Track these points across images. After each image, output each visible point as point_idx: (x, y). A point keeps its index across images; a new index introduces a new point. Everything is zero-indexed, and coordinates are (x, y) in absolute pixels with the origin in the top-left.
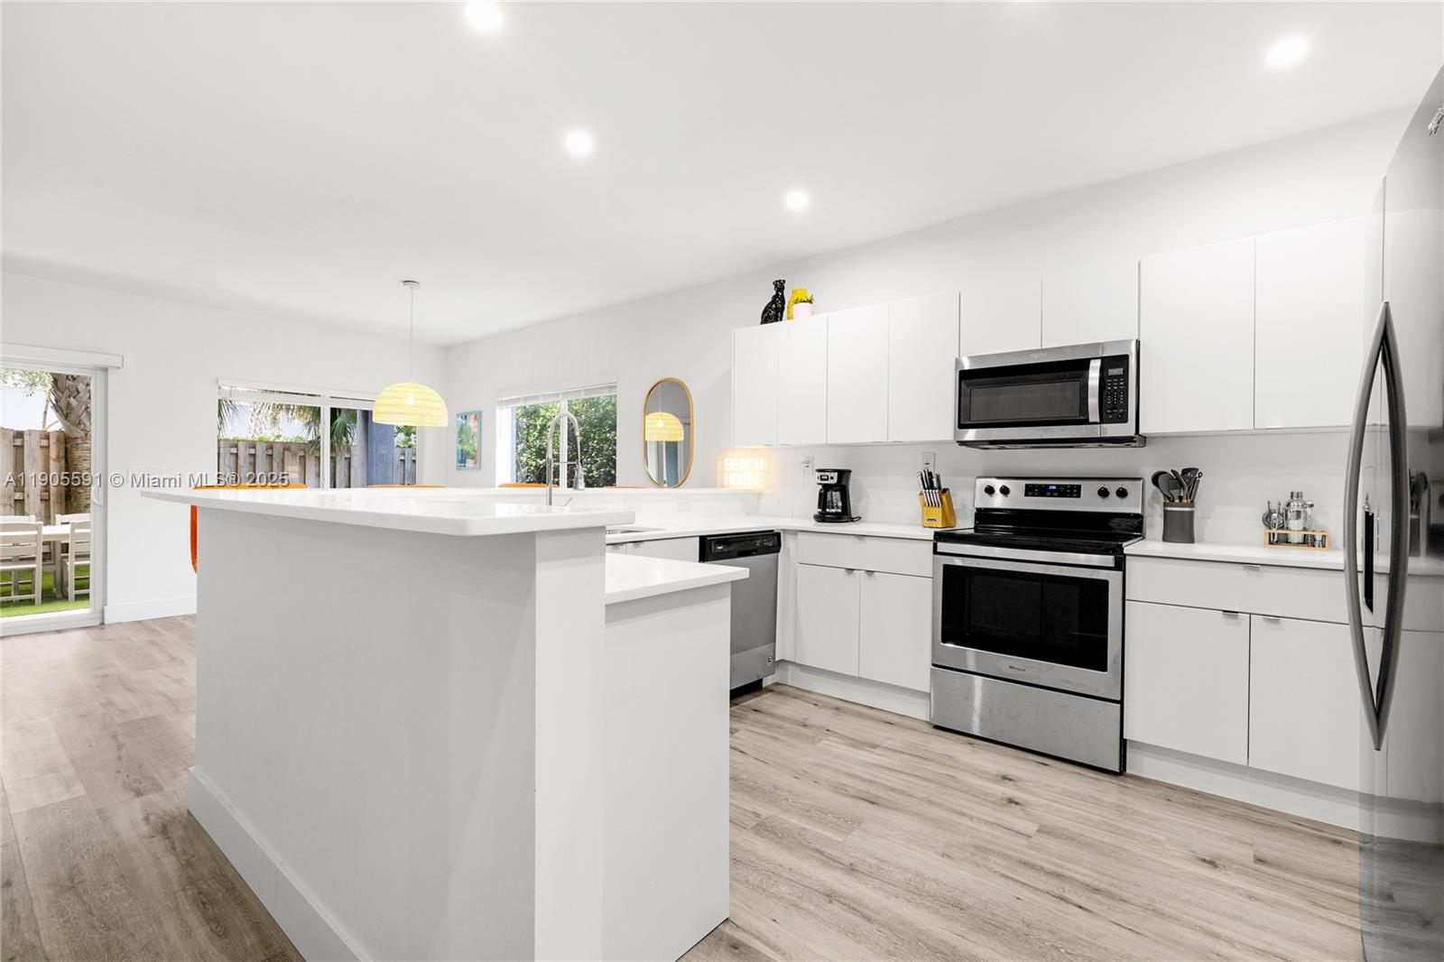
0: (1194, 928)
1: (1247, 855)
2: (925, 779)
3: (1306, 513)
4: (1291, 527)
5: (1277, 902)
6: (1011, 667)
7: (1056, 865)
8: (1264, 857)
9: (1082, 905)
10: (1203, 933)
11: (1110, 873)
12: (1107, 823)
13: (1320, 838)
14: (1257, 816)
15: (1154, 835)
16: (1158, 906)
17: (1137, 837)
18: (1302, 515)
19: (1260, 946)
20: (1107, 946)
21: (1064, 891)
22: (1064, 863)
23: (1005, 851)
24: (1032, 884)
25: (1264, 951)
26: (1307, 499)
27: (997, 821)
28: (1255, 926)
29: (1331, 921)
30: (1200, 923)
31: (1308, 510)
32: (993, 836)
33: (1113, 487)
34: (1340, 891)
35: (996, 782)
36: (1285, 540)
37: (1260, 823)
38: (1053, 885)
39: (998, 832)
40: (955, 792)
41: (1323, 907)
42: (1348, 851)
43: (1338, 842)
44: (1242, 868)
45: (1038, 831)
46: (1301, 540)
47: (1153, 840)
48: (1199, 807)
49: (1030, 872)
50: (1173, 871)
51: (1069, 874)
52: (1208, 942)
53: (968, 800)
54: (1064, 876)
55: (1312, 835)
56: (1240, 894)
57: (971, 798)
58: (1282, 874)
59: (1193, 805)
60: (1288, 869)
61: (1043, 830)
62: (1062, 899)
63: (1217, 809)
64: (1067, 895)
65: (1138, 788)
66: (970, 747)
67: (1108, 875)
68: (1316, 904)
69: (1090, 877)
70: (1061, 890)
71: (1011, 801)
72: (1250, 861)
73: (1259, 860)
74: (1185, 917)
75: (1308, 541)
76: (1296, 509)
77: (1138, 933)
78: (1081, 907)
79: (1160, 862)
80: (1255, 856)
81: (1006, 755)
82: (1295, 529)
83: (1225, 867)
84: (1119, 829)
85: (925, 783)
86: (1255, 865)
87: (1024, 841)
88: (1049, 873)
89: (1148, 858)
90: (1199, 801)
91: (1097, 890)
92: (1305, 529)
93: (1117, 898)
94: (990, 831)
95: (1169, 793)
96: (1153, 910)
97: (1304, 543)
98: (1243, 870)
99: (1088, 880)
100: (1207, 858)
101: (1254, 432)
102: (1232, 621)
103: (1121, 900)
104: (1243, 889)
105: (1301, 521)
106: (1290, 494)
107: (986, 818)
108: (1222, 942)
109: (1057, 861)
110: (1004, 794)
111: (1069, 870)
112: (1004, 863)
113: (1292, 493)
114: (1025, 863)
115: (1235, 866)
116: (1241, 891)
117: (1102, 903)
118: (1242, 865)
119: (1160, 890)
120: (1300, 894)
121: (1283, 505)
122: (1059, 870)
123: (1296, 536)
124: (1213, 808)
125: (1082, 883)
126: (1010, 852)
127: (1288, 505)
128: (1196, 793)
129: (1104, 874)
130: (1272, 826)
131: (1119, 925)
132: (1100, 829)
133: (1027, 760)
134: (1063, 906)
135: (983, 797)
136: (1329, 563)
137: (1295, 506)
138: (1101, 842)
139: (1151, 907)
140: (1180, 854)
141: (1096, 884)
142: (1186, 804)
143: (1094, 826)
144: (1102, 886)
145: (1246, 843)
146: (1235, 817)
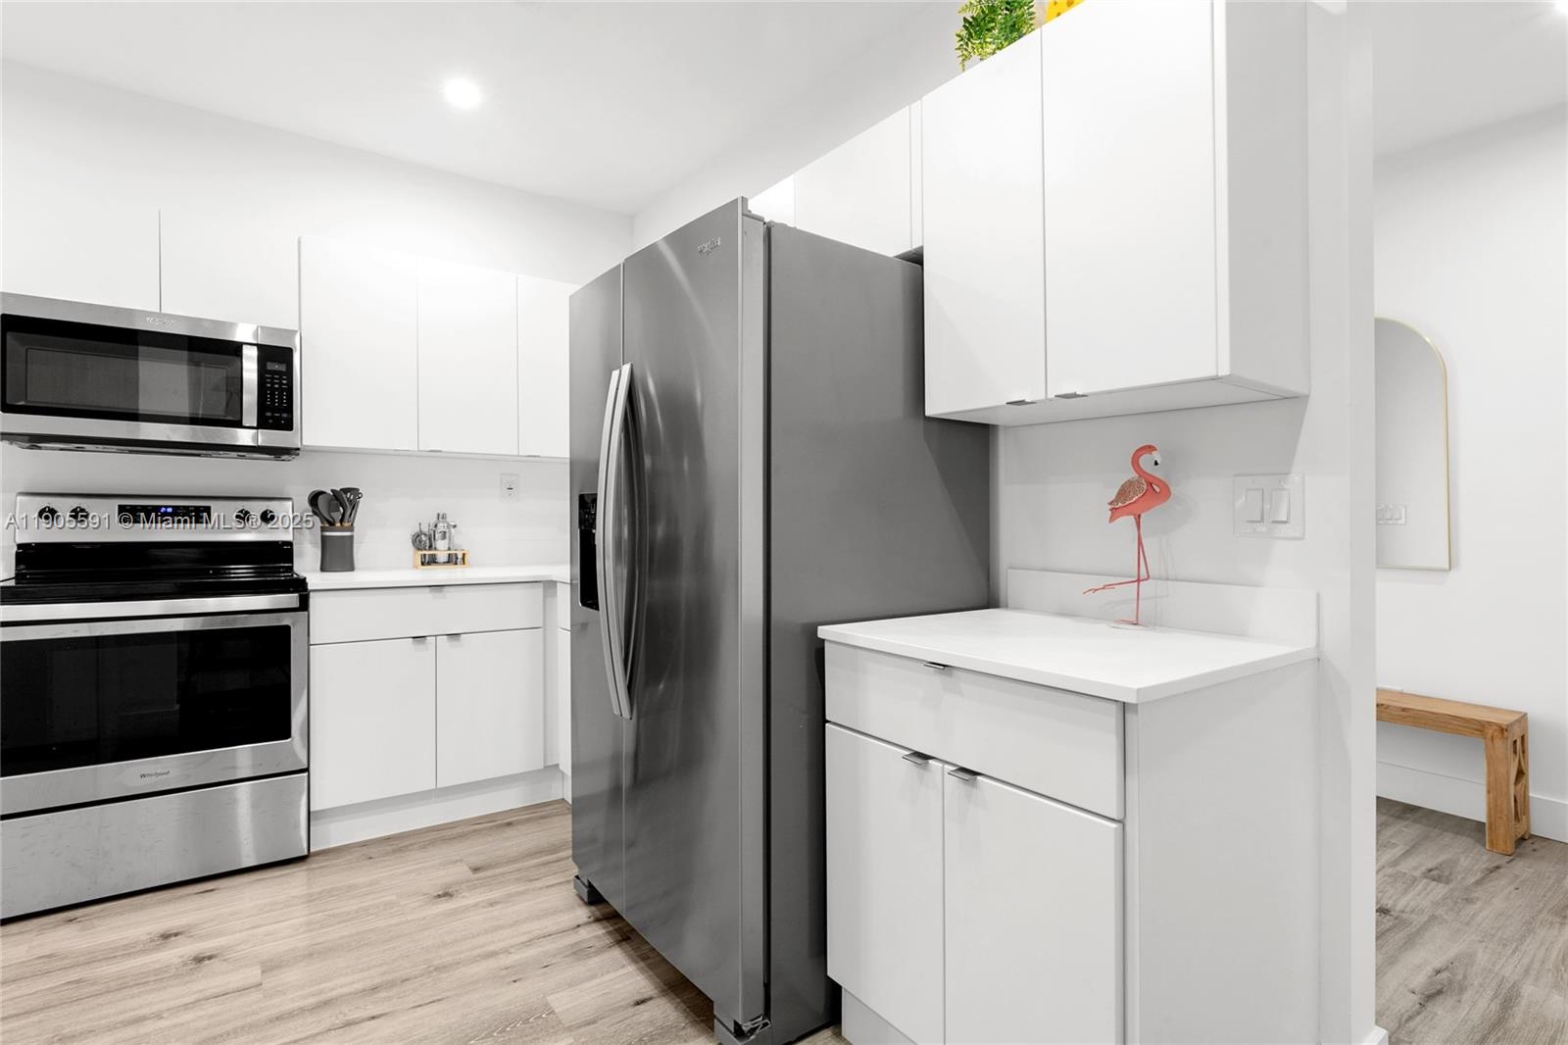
0: (475, 960)
1: (462, 871)
2: (27, 1013)
3: (450, 533)
4: (438, 547)
5: (510, 896)
6: (143, 776)
7: (313, 995)
8: (478, 865)
9: (374, 1014)
10: (483, 959)
11: (373, 963)
12: (333, 916)
13: (499, 827)
14: (448, 833)
15: (384, 899)
16: (436, 962)
17: (370, 911)
18: (447, 535)
19: (524, 938)
20: (424, 1034)
21: (345, 1015)
22: (323, 985)
23: (240, 1023)
24: (303, 1035)
25: (529, 941)
26: (451, 520)
27: (201, 996)
28: (511, 926)
29: (548, 887)
30: (476, 953)
31: (453, 530)
32: (211, 1016)
33: (256, 509)
34: (537, 861)
35: (157, 949)
36: (432, 561)
37: (454, 838)
38: (328, 1018)
39: (212, 1008)
40: (100, 1000)
41: (537, 879)
42: (519, 827)
43: (509, 824)
44: (470, 884)
45: (263, 972)
46: (446, 559)
47: (386, 905)
48: (400, 850)
49: (291, 1025)
50: (423, 922)
51: (334, 993)
52: (492, 963)
53: (133, 997)
54: (332, 999)
55: (491, 828)
56: (484, 907)
57: (135, 991)
58: (497, 871)
59: (394, 852)
60: (497, 865)
61: (270, 967)
62: (349, 1024)
63: (415, 844)
64: (351, 1016)
65: (334, 862)
66: (74, 926)
67: (375, 966)
68: (531, 881)
69: (358, 981)
70: (341, 1016)
71: (199, 960)
72: (470, 875)
73: (476, 870)
74: (462, 956)
75: (452, 560)
76: (442, 529)
77: (439, 1000)
78: (373, 1018)
79: (409, 922)
80: (470, 868)
81: (142, 907)
82: (442, 550)
83: (457, 891)
84: (348, 913)
85: (34, 1018)
86: (476, 876)
87: (255, 996)
88: (313, 1008)
89: (396, 925)
90: (396, 845)
91: (375, 989)
92: (449, 549)
93: (399, 982)
94: (202, 1013)
95: (365, 850)
96: (436, 970)
97: (448, 562)
98: (473, 887)
99: (359, 986)
100: (440, 893)
101: (419, 453)
102: (421, 646)
103: (403, 981)
104: (483, 901)
105: (446, 541)
106: (436, 516)
107: (178, 1002)
108: (501, 956)
109: (312, 989)
110: (181, 957)
111: (332, 989)
112: (251, 1037)
113: (439, 515)
114: (277, 1018)
115: (463, 886)
116: (483, 904)
117: (390, 998)
118: (468, 881)
119: (427, 947)
120: (517, 879)
121: (432, 527)
122: (323, 997)
123: (442, 556)
124: (411, 845)
125: (356, 994)
126: (248, 1020)
127: (436, 526)
128: (388, 839)
129: (369, 968)
130: (462, 836)
131: (420, 1006)
132: (329, 926)
133: (181, 897)
134: (356, 1031)
135: (160, 977)
136: (469, 579)
137: (441, 527)
138: (342, 938)
139: (431, 969)
140: (417, 904)
141: (369, 983)
142: (388, 854)
143: (322, 927)
144: (377, 981)
145: (457, 861)
146: (433, 843)
